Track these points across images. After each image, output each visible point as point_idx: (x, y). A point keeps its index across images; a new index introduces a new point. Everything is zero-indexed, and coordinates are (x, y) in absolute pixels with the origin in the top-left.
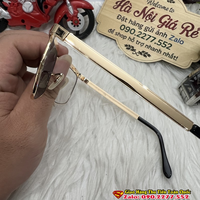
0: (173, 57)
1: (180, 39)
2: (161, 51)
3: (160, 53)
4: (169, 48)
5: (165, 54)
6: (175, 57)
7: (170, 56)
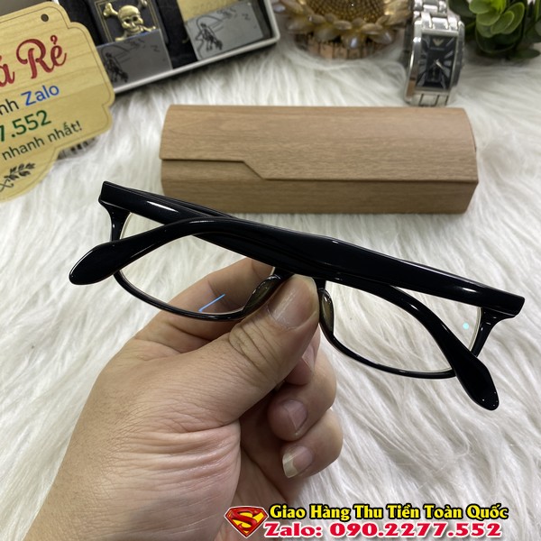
0: (72, 129)
1: (44, 87)
2: (40, 139)
3: (43, 143)
4: (46, 121)
5: (52, 137)
6: (73, 126)
7: (64, 132)
